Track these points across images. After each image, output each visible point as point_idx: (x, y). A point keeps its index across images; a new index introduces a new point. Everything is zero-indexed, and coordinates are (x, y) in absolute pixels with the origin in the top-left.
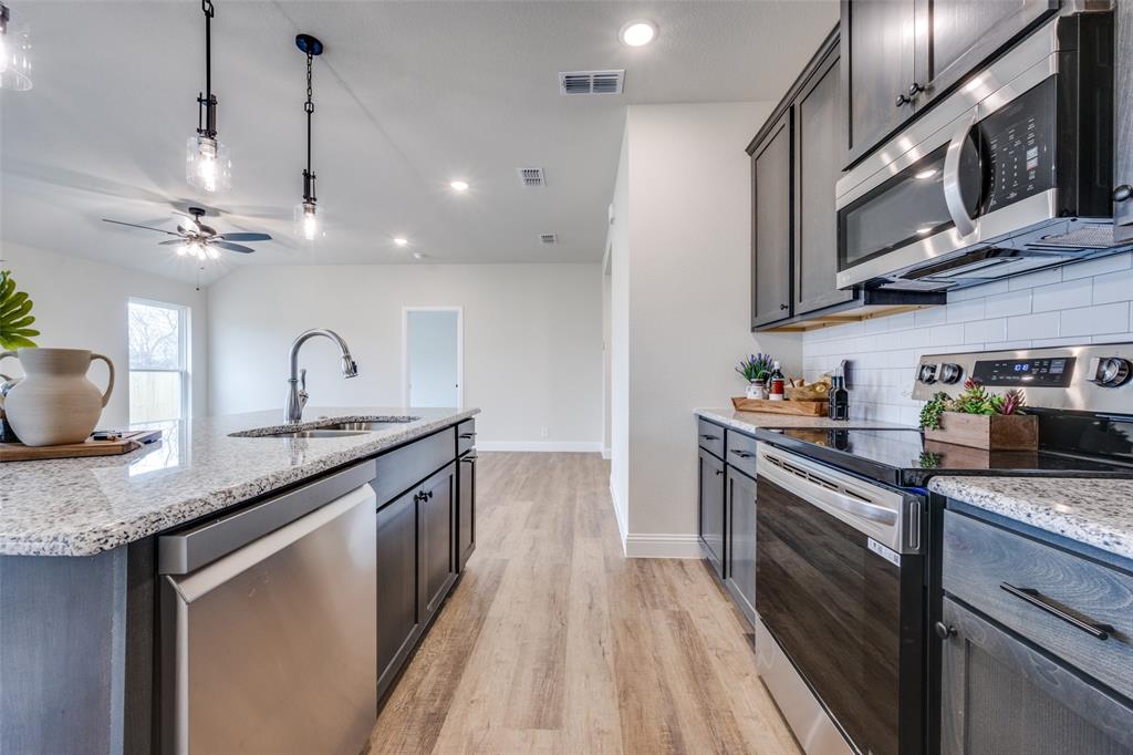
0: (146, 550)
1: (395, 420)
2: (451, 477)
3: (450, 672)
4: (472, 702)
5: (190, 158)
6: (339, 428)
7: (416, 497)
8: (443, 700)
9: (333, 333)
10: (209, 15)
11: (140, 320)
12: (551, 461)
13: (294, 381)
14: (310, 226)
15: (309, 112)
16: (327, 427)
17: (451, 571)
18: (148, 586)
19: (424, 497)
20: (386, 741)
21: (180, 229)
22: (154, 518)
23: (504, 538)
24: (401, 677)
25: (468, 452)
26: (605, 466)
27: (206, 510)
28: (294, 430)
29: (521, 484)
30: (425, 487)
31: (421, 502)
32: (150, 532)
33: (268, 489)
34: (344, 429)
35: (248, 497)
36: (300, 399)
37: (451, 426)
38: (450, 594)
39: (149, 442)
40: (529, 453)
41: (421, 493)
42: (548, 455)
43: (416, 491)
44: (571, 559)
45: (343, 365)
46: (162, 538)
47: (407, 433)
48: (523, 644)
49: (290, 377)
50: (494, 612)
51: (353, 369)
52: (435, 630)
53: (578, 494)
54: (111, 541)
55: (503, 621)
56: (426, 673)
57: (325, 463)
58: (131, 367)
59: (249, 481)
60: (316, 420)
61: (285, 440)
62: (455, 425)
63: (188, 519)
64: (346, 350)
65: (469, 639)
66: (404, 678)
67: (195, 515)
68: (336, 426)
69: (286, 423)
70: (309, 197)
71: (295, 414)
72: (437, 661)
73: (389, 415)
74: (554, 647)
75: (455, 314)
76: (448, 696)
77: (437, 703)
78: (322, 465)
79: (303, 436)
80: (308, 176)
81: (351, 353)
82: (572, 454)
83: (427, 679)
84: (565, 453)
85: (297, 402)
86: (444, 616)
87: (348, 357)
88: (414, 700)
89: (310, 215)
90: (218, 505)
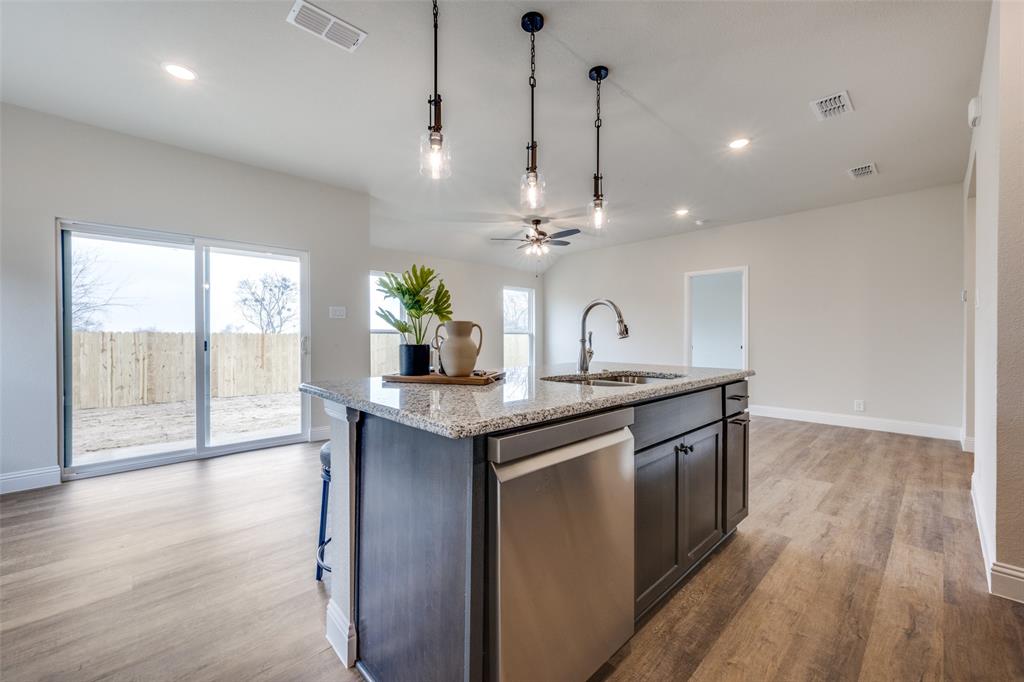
0: (481, 443)
1: (663, 376)
2: (717, 436)
3: (708, 624)
4: (729, 664)
5: (523, 187)
6: (616, 380)
7: (676, 449)
8: (700, 646)
9: (612, 303)
10: (533, 86)
11: (512, 300)
12: (868, 441)
13: (583, 341)
14: (598, 218)
15: (598, 127)
16: (607, 378)
17: (716, 528)
18: (482, 465)
19: (684, 449)
20: (643, 654)
21: (527, 237)
22: (484, 424)
23: (788, 514)
24: (662, 607)
25: (739, 413)
26: (964, 461)
27: (511, 425)
28: (583, 379)
29: (818, 461)
30: (688, 441)
31: (681, 454)
32: (482, 432)
33: (549, 418)
34: (621, 381)
35: (535, 421)
36: (588, 355)
37: (718, 386)
38: (717, 552)
39: (498, 379)
40: (834, 427)
41: (682, 446)
42: (864, 433)
43: (677, 443)
44: (884, 565)
45: (617, 328)
46: (490, 438)
47: (666, 388)
48: (798, 635)
49: (580, 338)
50: (765, 586)
51: (625, 332)
52: (697, 579)
53: (908, 488)
54: (464, 433)
55: (776, 601)
56: (686, 614)
57: (590, 405)
58: (505, 331)
59: (538, 410)
60: (600, 372)
61: (577, 386)
62: (723, 386)
63: (501, 428)
64: (620, 316)
65: (733, 601)
66: (664, 610)
67: (505, 427)
68: (615, 378)
69: (578, 373)
70: (597, 195)
71: (584, 367)
72: (697, 609)
73: (658, 372)
74: (843, 657)
75: (739, 275)
76: (705, 645)
77: (693, 646)
78: (588, 406)
79: (589, 384)
80: (597, 178)
81: (624, 317)
82: (905, 438)
83: (685, 620)
84: (892, 435)
85: (586, 356)
86: (709, 570)
87: (621, 322)
88: (670, 631)
89: (598, 209)
90: (517, 423)
